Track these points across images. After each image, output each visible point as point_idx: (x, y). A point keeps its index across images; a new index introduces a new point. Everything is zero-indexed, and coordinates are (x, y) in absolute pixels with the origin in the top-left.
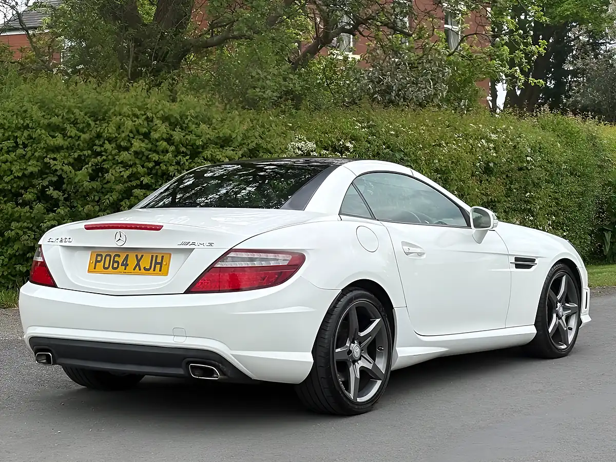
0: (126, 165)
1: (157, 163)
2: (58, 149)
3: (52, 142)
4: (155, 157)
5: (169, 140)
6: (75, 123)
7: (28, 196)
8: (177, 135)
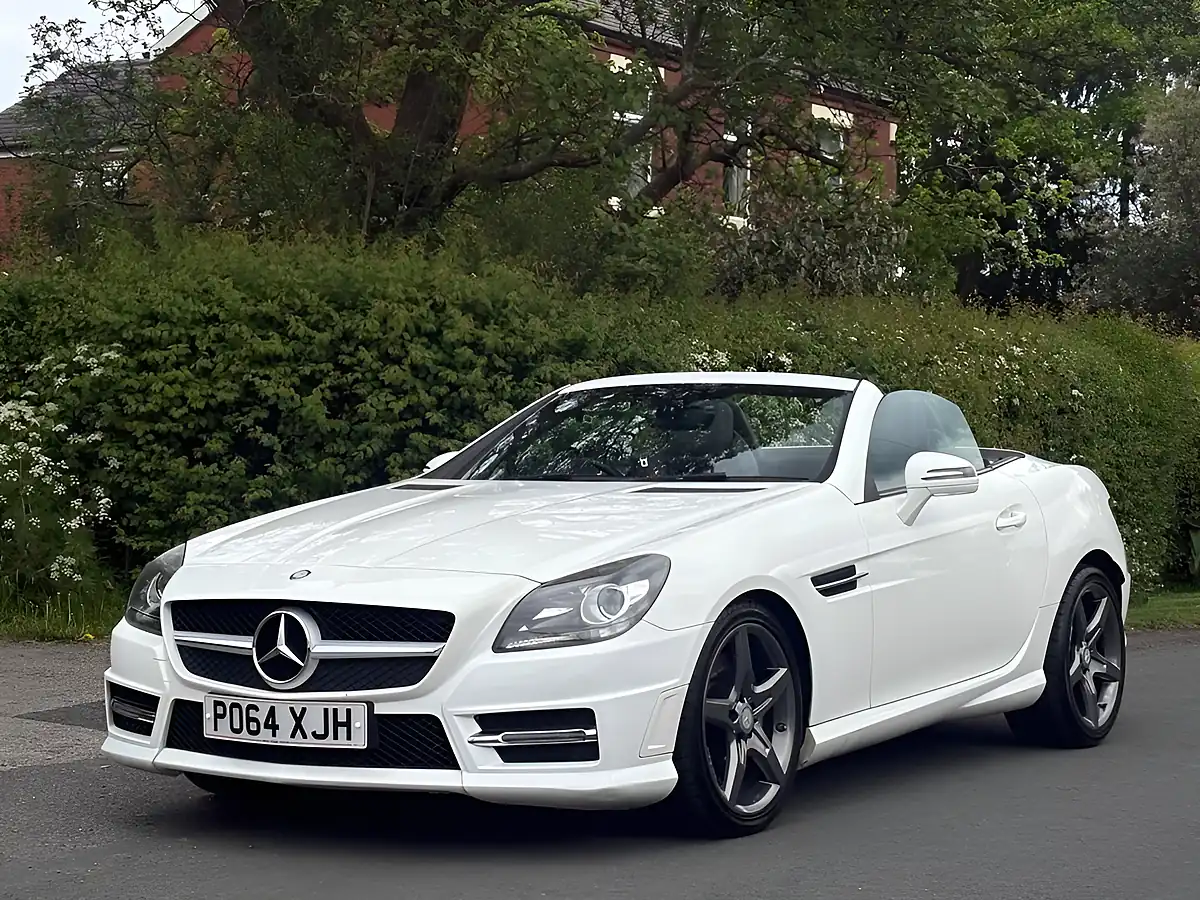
0: (398, 391)
1: (454, 387)
2: (272, 360)
3: (262, 347)
4: (452, 376)
5: (476, 346)
6: (303, 313)
7: (215, 446)
8: (491, 337)
